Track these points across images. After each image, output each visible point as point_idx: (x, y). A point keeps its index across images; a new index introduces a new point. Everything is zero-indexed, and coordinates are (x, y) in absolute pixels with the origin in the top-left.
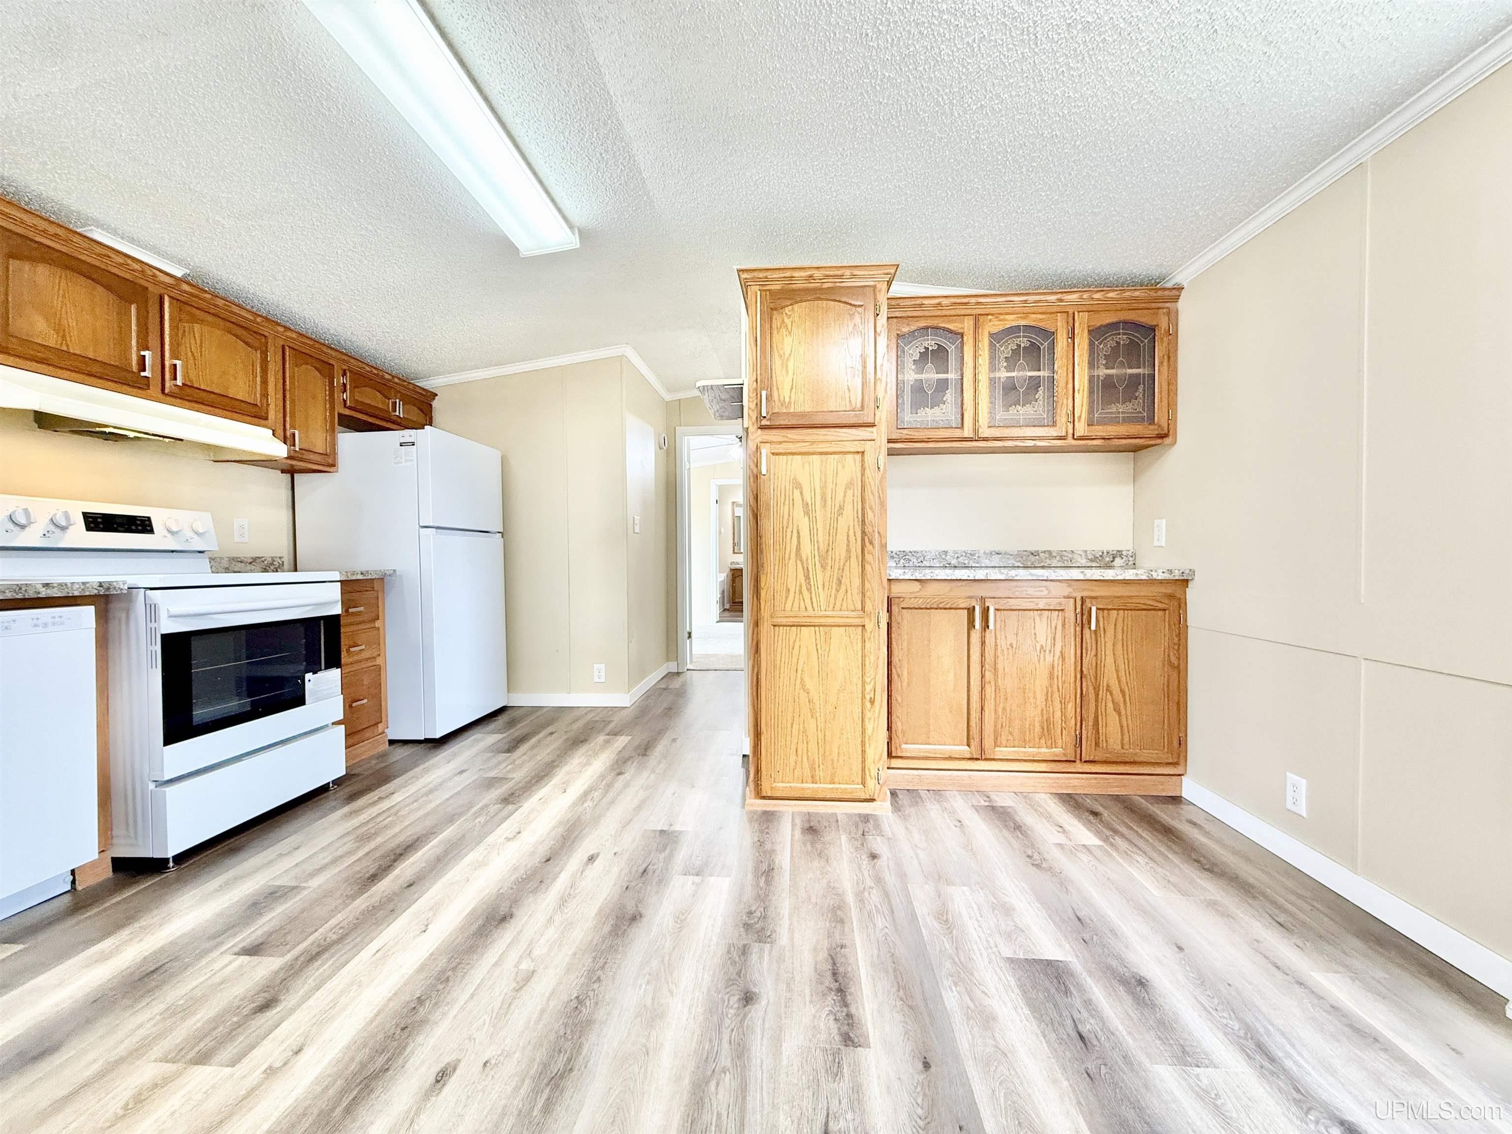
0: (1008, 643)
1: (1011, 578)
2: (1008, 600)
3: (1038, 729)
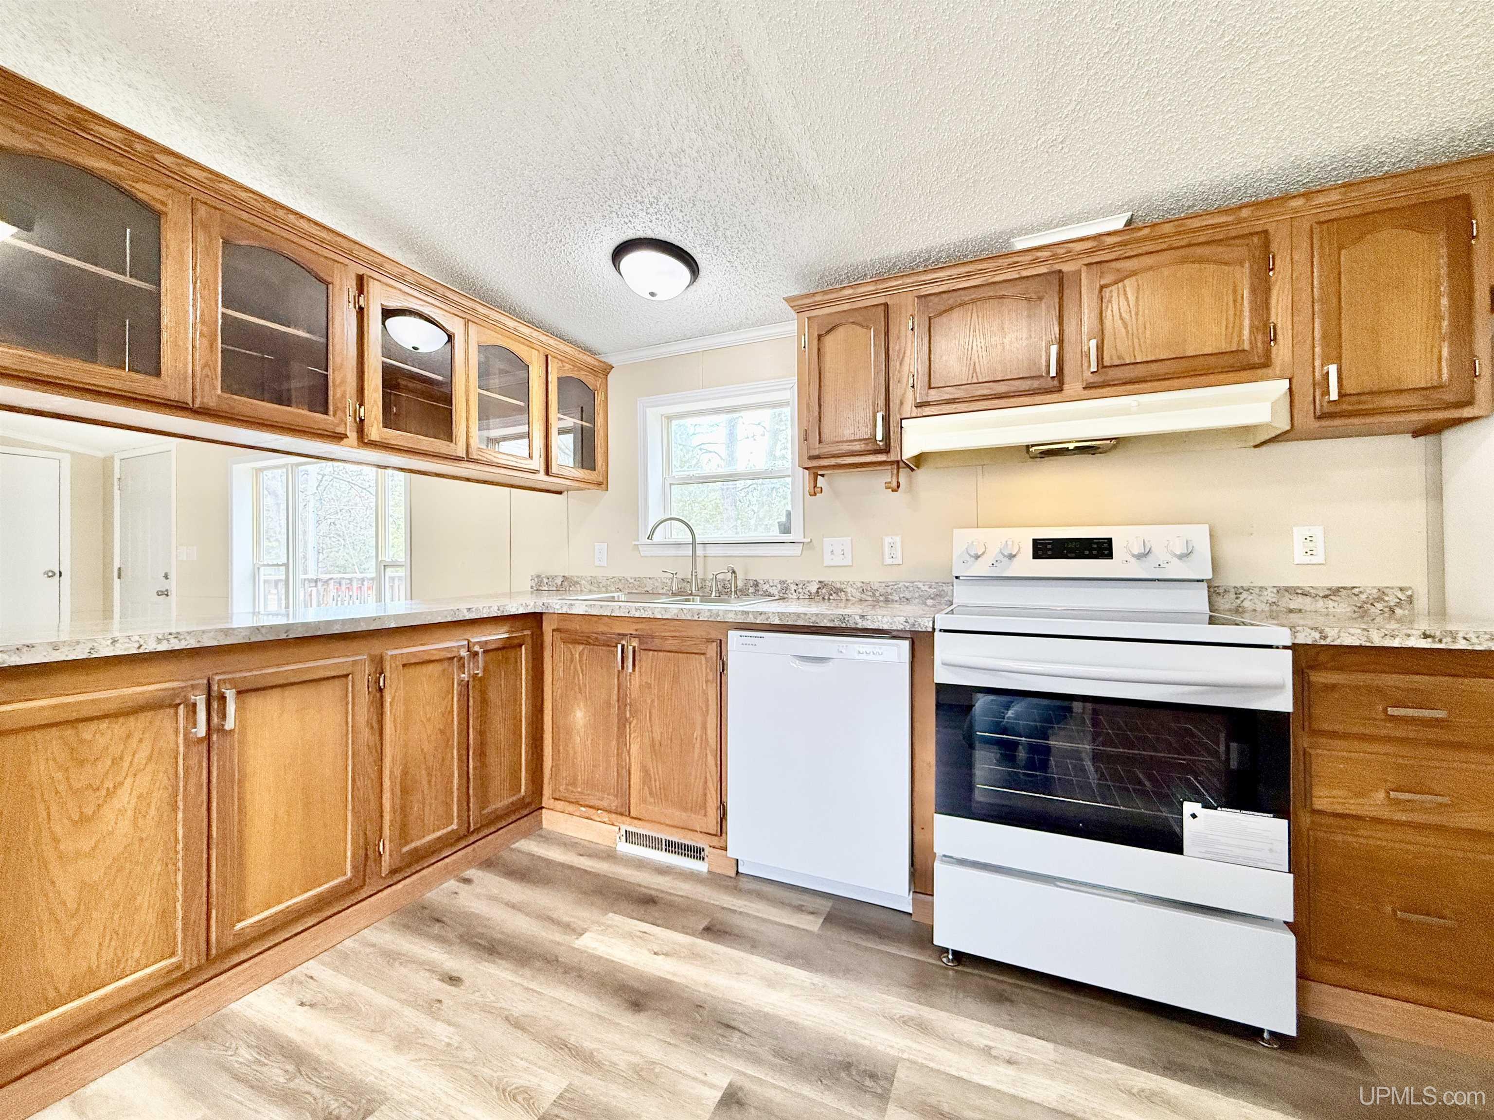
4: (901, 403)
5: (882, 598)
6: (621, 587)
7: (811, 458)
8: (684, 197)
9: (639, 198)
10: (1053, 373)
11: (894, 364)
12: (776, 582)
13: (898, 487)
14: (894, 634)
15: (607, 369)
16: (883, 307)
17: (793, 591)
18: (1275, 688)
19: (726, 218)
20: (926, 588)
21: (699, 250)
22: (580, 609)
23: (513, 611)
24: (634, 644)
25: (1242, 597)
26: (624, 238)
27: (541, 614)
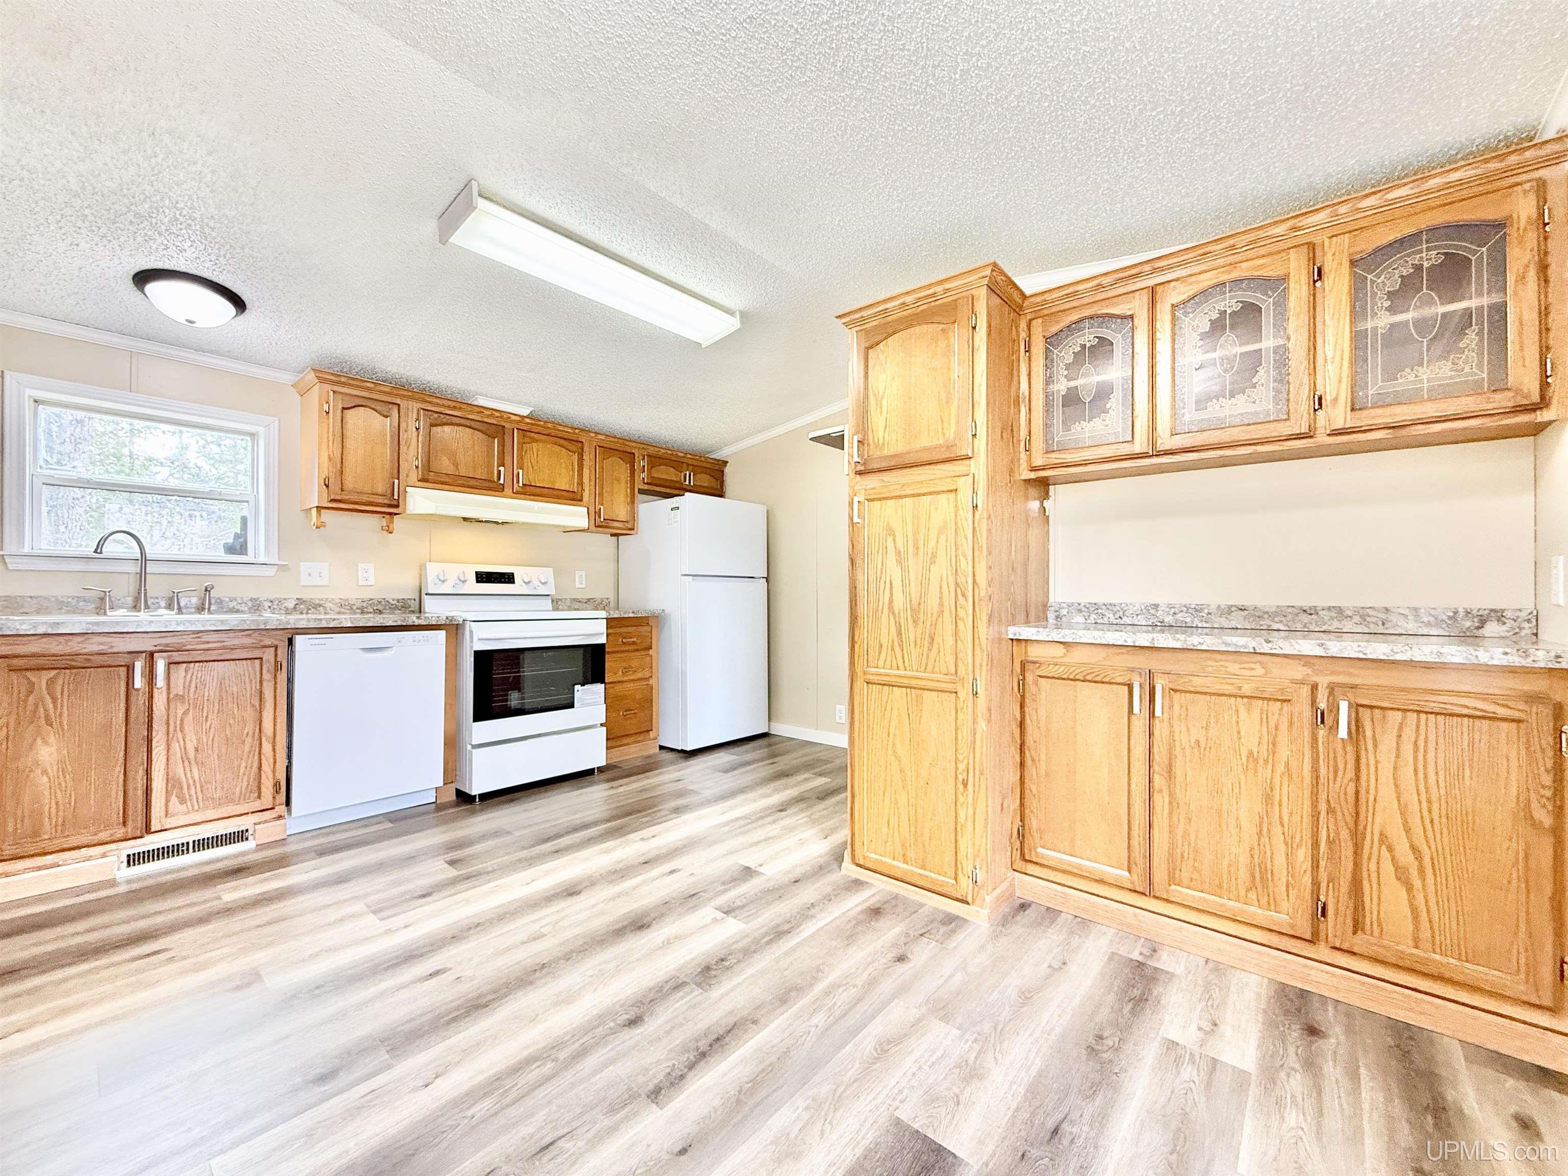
0: (1193, 741)
1: (1192, 647)
2: (1191, 678)
3: (1243, 874)
4: (408, 476)
5: (358, 611)
7: (333, 501)
10: (501, 482)
11: (403, 447)
13: (393, 530)
16: (395, 406)
18: (600, 635)
20: (395, 602)
25: (559, 603)
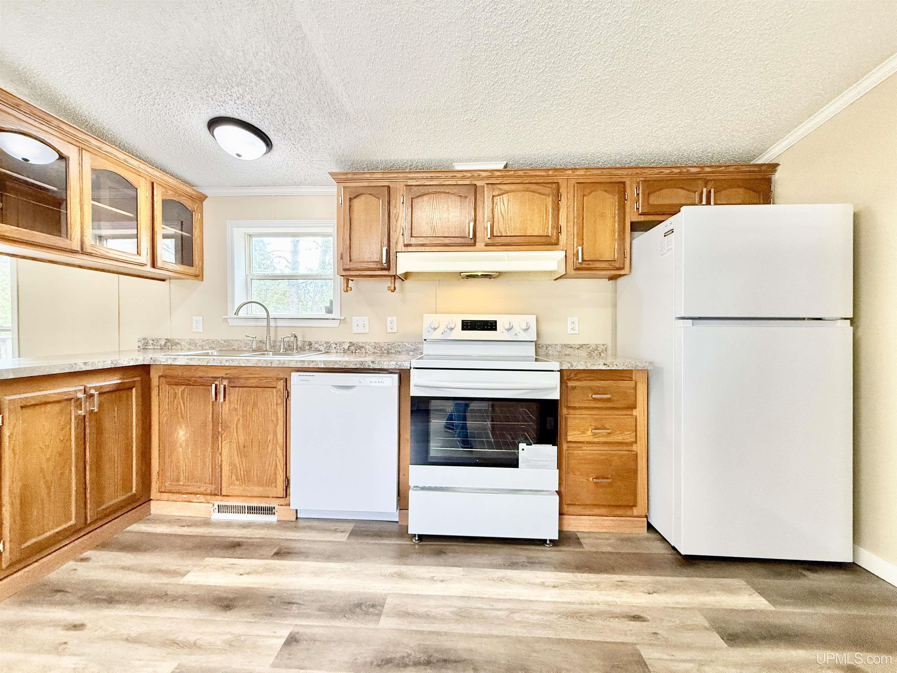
4: (397, 243)
5: (385, 352)
6: (213, 346)
7: (345, 270)
8: (261, 99)
9: (229, 92)
10: (471, 236)
11: (393, 221)
12: (323, 343)
13: (395, 289)
14: (390, 371)
15: (201, 198)
16: (386, 188)
17: (334, 348)
18: (551, 389)
19: (291, 118)
20: (409, 346)
21: (272, 133)
22: (182, 361)
23: (125, 364)
24: (224, 383)
25: (549, 349)
26: (217, 115)
27: (148, 366)
